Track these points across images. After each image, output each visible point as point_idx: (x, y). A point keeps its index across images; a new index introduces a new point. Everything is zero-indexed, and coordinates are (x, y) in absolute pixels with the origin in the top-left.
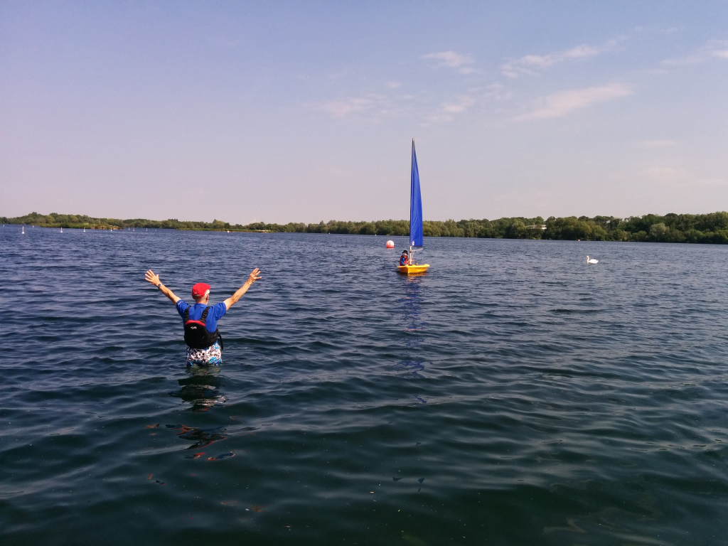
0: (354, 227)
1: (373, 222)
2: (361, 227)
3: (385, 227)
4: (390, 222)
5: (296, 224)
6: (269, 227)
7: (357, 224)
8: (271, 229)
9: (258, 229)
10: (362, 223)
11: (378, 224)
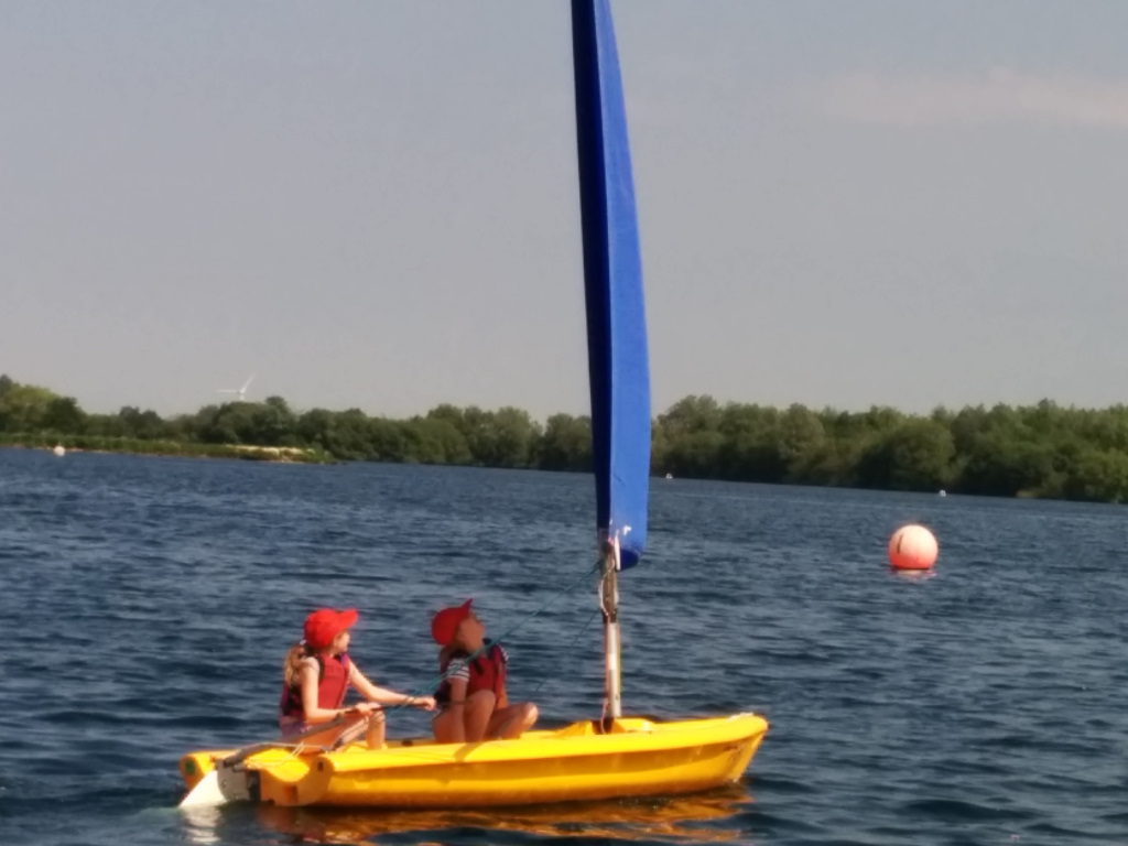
0: (821, 442)
1: (939, 416)
2: (864, 442)
3: (1010, 449)
4: (1041, 419)
5: (474, 417)
6: (313, 429)
7: (840, 424)
8: (326, 444)
9: (247, 436)
10: (873, 420)
11: (967, 430)
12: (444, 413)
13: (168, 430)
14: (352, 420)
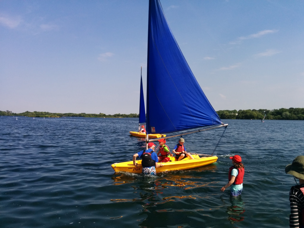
6: (122, 115)
9: (117, 116)
12: (131, 114)
13: (112, 116)
14: (125, 115)
